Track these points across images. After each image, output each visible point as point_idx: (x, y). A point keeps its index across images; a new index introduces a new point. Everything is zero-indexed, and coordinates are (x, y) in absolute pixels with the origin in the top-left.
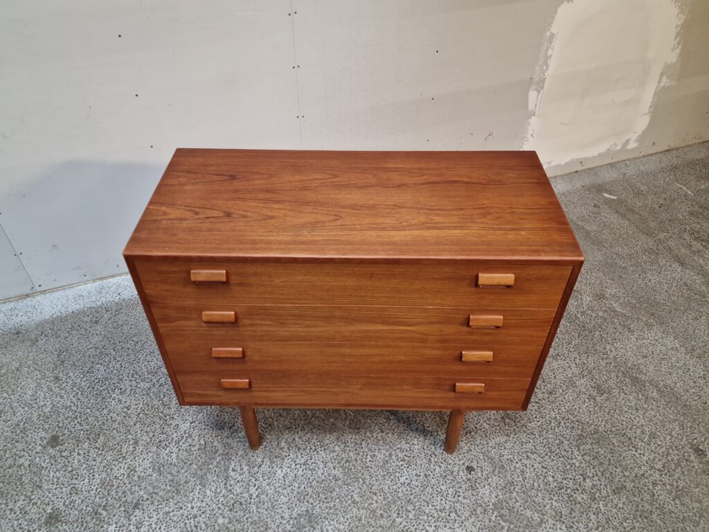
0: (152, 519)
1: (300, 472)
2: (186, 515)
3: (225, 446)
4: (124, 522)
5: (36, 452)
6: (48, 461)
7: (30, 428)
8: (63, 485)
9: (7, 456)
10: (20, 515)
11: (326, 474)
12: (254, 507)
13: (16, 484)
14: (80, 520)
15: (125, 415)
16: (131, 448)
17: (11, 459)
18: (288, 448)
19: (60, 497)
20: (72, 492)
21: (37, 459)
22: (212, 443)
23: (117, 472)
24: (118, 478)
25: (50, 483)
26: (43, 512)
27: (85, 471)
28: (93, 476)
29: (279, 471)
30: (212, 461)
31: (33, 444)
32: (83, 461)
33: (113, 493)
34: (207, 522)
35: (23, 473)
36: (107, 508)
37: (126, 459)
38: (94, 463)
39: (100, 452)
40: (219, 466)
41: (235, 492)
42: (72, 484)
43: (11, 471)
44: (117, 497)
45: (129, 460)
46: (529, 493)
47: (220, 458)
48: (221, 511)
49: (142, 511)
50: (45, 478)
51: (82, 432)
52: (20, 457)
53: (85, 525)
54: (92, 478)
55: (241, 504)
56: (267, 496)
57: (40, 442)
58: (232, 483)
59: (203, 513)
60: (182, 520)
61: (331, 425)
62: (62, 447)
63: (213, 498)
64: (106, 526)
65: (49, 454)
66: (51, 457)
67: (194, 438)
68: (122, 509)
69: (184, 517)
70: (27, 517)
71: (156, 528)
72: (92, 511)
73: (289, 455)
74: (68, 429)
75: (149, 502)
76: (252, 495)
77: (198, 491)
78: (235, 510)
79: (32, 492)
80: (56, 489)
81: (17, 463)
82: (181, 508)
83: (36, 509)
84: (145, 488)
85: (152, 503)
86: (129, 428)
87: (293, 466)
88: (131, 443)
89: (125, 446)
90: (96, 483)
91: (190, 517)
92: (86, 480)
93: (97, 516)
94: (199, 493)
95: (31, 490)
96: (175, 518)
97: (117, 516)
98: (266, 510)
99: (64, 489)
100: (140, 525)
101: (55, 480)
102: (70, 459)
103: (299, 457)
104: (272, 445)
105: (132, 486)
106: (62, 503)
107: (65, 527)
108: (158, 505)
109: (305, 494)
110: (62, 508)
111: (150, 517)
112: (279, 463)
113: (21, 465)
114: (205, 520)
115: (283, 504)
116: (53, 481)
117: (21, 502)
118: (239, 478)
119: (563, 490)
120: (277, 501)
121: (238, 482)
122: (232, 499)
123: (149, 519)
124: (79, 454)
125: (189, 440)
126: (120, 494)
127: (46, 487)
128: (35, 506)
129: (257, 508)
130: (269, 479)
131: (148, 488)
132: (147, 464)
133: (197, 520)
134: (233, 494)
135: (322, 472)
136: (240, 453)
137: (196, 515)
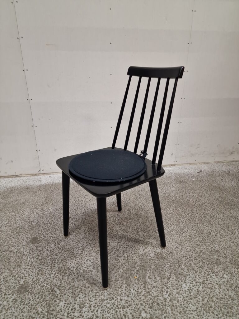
0: (91, 303)
1: (201, 289)
2: (116, 304)
3: (141, 261)
4: (71, 301)
5: (23, 245)
6: (28, 251)
7: (22, 231)
8: (34, 267)
9: (5, 244)
10: (3, 282)
11: (222, 293)
12: (170, 309)
13: (6, 262)
14: (41, 293)
15: (77, 232)
16: (80, 252)
17: (7, 247)
18: (187, 270)
19: (31, 274)
20: (39, 273)
21: (22, 249)
22: (132, 257)
23: (70, 265)
24: (70, 269)
25: (26, 264)
26: (18, 282)
27: (50, 261)
28: (54, 265)
29: (184, 285)
30: (133, 269)
31: (22, 240)
32: (49, 255)
33: (66, 278)
34: (133, 313)
35: (12, 255)
36: (61, 288)
37: (76, 258)
38: (56, 257)
39: (60, 251)
40: (139, 273)
41: (152, 294)
42: (40, 268)
43: (5, 253)
44: (68, 281)
45: (78, 259)
47: (139, 268)
48: (143, 307)
49: (84, 295)
50: (24, 261)
51: (51, 238)
52: (12, 246)
53: (44, 297)
54: (53, 266)
55: (158, 304)
56: (178, 302)
57: (26, 240)
58: (149, 287)
59: (129, 305)
60: (114, 308)
61: (216, 260)
62: (38, 244)
63: (136, 296)
64: (58, 301)
65: (30, 247)
66: (30, 249)
67: (120, 252)
68: (71, 291)
69: (115, 306)
70: (7, 284)
71: (94, 310)
72: (50, 288)
73: (189, 275)
74: (44, 235)
75: (89, 289)
76: (165, 299)
77: (124, 288)
78: (154, 308)
79: (14, 268)
80: (29, 269)
81: (10, 250)
82: (113, 299)
83: (14, 280)
84: (88, 279)
85: (92, 291)
86: (79, 240)
87: (194, 283)
88: (80, 248)
89: (76, 250)
90: (55, 270)
91: (119, 307)
92: (50, 267)
93: (53, 293)
94: (125, 290)
95: (14, 267)
96: (108, 306)
97: (66, 296)
98: (180, 314)
99: (34, 270)
100: (82, 306)
101: (30, 263)
102: (41, 252)
103: (198, 277)
104: (175, 266)
105: (78, 276)
106: (31, 279)
107: (30, 296)
108: (96, 293)
109: (209, 306)
110: (31, 282)
111: (90, 301)
112: (182, 279)
113: (12, 251)
114: (131, 311)
115: (193, 311)
116: (29, 263)
117: (6, 274)
118: (155, 284)
120: (187, 308)
121: (154, 287)
122: (151, 299)
123: (89, 302)
124: (47, 250)
125: (117, 253)
126: (70, 280)
127: (23, 267)
128: (13, 278)
129: (172, 310)
130: (177, 289)
131: (90, 279)
132: (89, 263)
133: (125, 310)
134: (151, 295)
135: (219, 291)
136: (152, 267)
137: (124, 306)
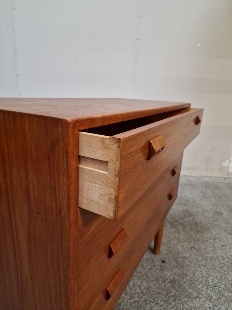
46: (194, 282)
119: (217, 287)
